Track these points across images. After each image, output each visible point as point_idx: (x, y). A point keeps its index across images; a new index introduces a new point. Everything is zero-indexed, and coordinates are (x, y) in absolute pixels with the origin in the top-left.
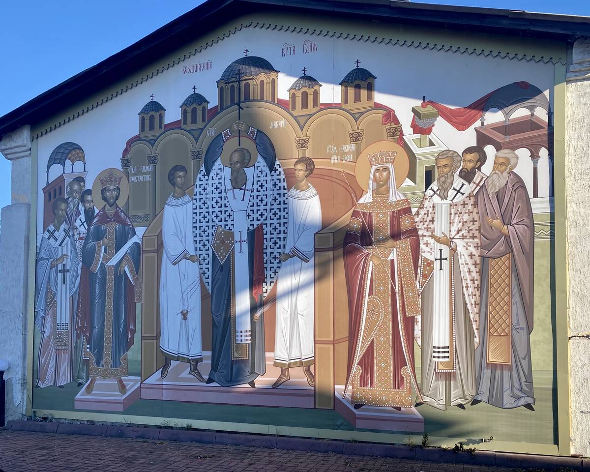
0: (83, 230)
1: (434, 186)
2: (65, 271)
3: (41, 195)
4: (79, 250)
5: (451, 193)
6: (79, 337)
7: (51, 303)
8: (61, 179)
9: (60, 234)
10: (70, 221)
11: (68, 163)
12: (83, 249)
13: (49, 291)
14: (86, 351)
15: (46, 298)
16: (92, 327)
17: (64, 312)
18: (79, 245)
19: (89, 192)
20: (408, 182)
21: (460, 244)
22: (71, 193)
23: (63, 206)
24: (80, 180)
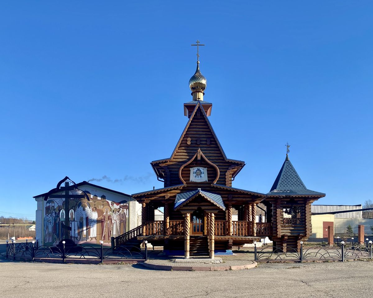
0: (54, 215)
1: (114, 213)
2: (50, 222)
3: (45, 209)
4: (53, 219)
5: (116, 214)
6: (54, 234)
7: (47, 227)
8: (49, 206)
9: (49, 216)
10: (52, 214)
11: (51, 203)
12: (54, 219)
13: (47, 226)
14: (55, 236)
15: (46, 227)
16: (56, 232)
17: (50, 230)
18: (53, 218)
19: (55, 209)
20: (110, 212)
21: (117, 221)
22: (51, 209)
23: (50, 211)
24: (53, 207)
